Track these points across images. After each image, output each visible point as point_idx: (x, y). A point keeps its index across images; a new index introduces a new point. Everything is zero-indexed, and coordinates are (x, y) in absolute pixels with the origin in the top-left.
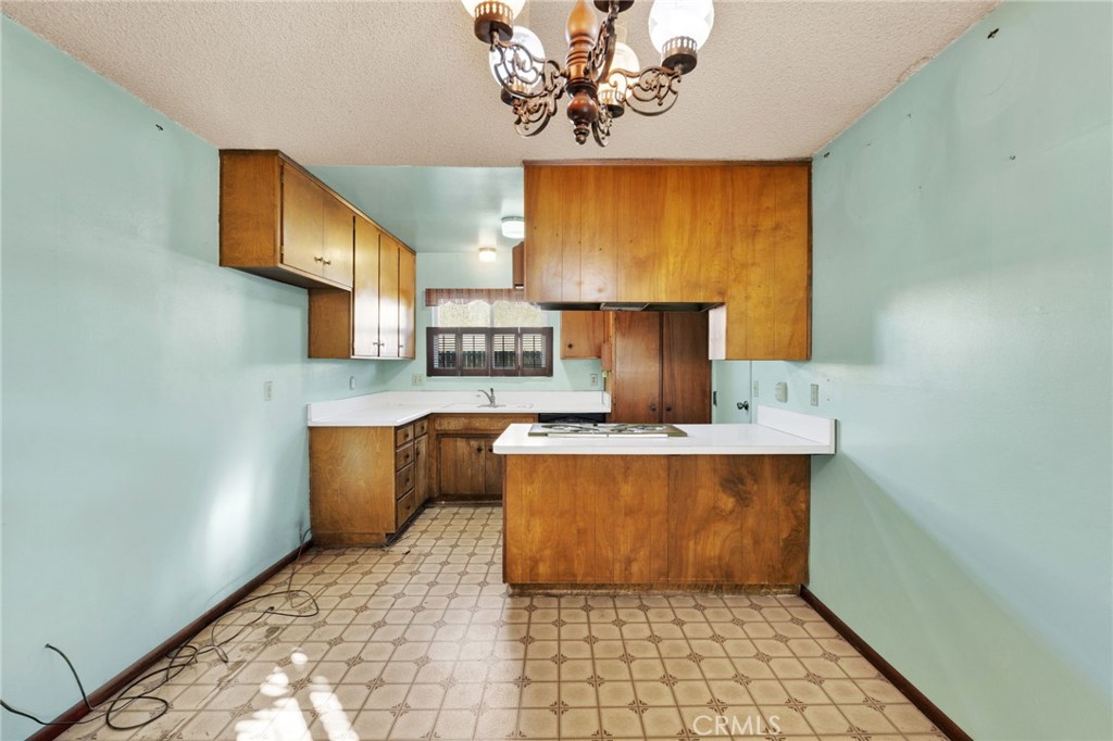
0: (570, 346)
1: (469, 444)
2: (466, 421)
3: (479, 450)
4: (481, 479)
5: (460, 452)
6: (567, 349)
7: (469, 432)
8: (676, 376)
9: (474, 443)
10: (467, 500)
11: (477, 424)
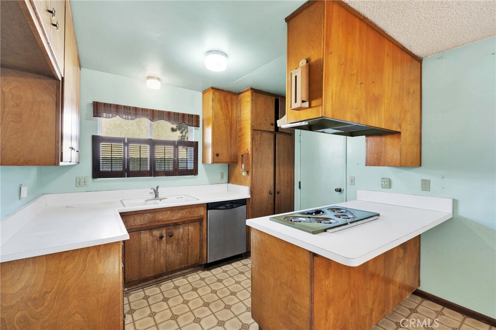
0: (217, 155)
1: (152, 235)
2: (150, 216)
3: (161, 237)
4: (162, 260)
5: (143, 242)
6: (215, 156)
7: (153, 224)
8: (281, 173)
9: (157, 233)
10: (148, 280)
11: (160, 217)
